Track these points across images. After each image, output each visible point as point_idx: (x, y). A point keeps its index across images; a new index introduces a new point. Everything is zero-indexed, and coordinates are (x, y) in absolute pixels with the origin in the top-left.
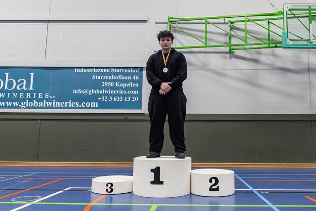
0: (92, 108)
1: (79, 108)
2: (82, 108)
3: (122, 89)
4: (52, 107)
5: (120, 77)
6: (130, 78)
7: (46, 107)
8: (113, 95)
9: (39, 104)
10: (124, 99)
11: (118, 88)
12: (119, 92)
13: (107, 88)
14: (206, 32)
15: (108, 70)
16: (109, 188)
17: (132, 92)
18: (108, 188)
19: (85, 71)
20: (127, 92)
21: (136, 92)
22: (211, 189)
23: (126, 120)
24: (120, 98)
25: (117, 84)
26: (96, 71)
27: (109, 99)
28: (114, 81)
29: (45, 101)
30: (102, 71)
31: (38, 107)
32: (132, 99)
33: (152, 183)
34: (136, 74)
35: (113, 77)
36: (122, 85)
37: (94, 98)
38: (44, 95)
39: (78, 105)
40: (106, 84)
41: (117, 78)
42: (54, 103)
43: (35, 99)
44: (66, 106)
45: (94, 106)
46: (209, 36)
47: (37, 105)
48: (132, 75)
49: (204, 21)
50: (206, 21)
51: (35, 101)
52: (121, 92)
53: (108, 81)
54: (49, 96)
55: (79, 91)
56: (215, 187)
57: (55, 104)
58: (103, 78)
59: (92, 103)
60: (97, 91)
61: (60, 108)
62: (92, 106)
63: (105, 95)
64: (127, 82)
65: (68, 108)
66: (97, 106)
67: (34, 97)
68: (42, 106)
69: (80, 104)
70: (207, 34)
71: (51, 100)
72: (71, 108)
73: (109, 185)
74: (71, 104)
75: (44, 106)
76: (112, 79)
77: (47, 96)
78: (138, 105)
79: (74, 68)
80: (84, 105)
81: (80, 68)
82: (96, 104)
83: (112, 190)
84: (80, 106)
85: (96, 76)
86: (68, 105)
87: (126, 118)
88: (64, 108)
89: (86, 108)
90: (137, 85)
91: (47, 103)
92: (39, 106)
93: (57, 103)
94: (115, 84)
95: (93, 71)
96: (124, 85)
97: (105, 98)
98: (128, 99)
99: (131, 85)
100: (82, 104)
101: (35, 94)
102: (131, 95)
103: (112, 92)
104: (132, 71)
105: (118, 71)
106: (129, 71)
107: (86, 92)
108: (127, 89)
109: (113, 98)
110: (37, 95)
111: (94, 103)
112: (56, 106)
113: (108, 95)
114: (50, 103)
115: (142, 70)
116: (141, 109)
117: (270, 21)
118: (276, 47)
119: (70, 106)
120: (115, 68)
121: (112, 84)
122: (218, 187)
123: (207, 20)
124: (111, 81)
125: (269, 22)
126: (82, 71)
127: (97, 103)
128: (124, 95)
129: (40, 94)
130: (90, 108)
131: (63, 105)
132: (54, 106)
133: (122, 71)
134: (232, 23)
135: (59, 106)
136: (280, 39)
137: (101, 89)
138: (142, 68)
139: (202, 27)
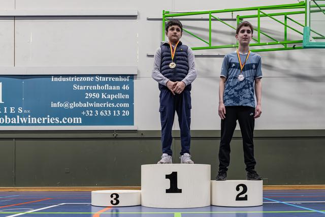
0: (75, 125)
1: (59, 124)
2: (63, 124)
3: (110, 101)
4: (27, 124)
5: (107, 87)
6: (118, 88)
7: (20, 124)
8: (99, 109)
9: (11, 120)
10: (112, 113)
11: (104, 101)
12: (106, 105)
13: (91, 100)
14: (210, 30)
15: (91, 79)
16: (115, 199)
17: (121, 105)
18: (113, 199)
19: (64, 79)
20: (115, 105)
21: (127, 105)
22: (238, 199)
23: (116, 138)
24: (108, 113)
25: (103, 96)
26: (77, 79)
27: (94, 113)
28: (100, 92)
29: (18, 117)
30: (84, 79)
31: (11, 124)
32: (122, 113)
33: (168, 191)
34: (126, 83)
35: (99, 87)
36: (109, 97)
37: (76, 113)
38: (16, 110)
39: (58, 121)
40: (91, 95)
41: (102, 88)
42: (29, 119)
43: (6, 114)
44: (44, 122)
45: (78, 122)
46: (213, 35)
47: (9, 122)
48: (121, 84)
49: (207, 16)
50: (211, 16)
51: (6, 116)
52: (109, 105)
53: (92, 91)
54: (23, 111)
55: (59, 105)
56: (243, 196)
57: (31, 119)
58: (86, 88)
59: (74, 119)
60: (80, 105)
61: (37, 124)
62: (74, 122)
63: (89, 108)
64: (115, 92)
65: (46, 124)
66: (81, 122)
67: (5, 112)
68: (15, 122)
69: (61, 119)
70: (212, 33)
71: (26, 116)
72: (50, 124)
73: (115, 196)
74: (50, 120)
75: (18, 122)
76: (97, 90)
77: (20, 110)
78: (130, 120)
79: (50, 76)
80: (65, 121)
81: (58, 76)
82: (79, 120)
83: (118, 202)
84: (61, 122)
85: (78, 86)
86: (46, 121)
87: (116, 137)
88: (42, 124)
89: (67, 124)
90: (127, 96)
91: (21, 119)
92: (12, 122)
93: (32, 119)
94: (101, 96)
95: (74, 79)
96: (112, 97)
97: (90, 113)
98: (117, 113)
99: (120, 96)
100: (63, 119)
101: (5, 108)
102: (121, 109)
103: (98, 105)
104: (121, 79)
105: (104, 79)
106: (117, 79)
107: (66, 105)
108: (115, 101)
109: (99, 113)
110: (8, 110)
111: (77, 119)
112: (33, 122)
113: (93, 109)
114: (24, 119)
115: (133, 79)
116: (133, 124)
117: (288, 16)
118: (294, 48)
119: (48, 122)
120: (100, 75)
121: (97, 96)
122: (246, 196)
123: (212, 14)
124: (96, 91)
125: (286, 18)
126: (60, 79)
127: (80, 118)
128: (112, 109)
129: (11, 108)
130: (72, 124)
131: (40, 121)
132: (29, 122)
133: (108, 79)
134: (241, 19)
135: (35, 122)
136: (300, 37)
137: (84, 101)
138: (133, 75)
139: (205, 24)
